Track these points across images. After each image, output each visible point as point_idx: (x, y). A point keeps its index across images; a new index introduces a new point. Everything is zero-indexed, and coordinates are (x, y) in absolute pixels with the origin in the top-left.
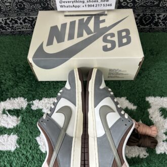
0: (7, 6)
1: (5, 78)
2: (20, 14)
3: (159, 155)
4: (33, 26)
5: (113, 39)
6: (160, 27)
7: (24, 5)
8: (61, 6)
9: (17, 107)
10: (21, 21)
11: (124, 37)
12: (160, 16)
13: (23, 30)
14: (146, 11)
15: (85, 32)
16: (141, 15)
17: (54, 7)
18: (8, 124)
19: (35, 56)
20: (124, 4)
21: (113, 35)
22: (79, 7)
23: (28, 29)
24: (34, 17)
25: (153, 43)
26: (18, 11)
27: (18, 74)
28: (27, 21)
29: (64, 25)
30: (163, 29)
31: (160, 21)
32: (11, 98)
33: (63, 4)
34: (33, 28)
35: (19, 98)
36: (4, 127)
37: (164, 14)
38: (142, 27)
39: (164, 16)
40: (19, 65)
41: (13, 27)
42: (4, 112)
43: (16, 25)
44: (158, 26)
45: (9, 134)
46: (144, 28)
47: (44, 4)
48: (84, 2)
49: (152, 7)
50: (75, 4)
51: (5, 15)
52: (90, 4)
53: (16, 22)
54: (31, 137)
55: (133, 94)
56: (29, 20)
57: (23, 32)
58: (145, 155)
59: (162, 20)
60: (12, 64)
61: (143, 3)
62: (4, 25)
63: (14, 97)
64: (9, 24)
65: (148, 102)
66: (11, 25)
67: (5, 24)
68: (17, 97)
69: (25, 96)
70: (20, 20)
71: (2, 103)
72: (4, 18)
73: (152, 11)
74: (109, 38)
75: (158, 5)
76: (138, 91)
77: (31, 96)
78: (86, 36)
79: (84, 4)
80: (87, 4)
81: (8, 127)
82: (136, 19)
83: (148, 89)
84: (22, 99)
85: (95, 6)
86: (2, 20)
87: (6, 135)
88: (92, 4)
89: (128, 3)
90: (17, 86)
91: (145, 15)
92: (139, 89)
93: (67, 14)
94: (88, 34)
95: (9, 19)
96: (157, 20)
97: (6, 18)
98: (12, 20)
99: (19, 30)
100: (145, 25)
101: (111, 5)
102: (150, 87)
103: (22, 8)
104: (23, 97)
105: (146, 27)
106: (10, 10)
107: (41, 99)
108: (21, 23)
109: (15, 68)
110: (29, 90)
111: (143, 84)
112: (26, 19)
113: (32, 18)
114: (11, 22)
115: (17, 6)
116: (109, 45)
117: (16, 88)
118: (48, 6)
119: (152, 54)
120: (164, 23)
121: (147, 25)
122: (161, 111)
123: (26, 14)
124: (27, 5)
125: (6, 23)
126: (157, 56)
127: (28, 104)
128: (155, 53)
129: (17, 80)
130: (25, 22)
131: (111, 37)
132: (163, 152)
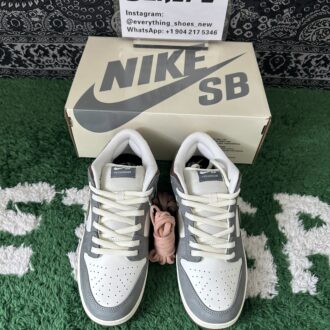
0: (34, 23)
1: (15, 148)
2: (55, 38)
3: (297, 295)
4: (75, 63)
5: (217, 87)
6: (299, 77)
7: (65, 23)
8: (129, 29)
9: (36, 199)
10: (56, 52)
11: (237, 85)
12: (300, 58)
13: (57, 68)
14: (275, 47)
15: (168, 75)
16: (266, 55)
17: (116, 30)
18: (16, 227)
19: (78, 106)
20: (238, 32)
21: (217, 81)
22: (160, 32)
23: (65, 68)
24: (80, 46)
25: (287, 106)
26: (52, 34)
27: (41, 142)
28: (65, 52)
29: (132, 62)
30: (305, 82)
31: (300, 67)
32: (26, 183)
33: (133, 25)
34: (76, 66)
35: (40, 184)
36: (7, 232)
37: (306, 55)
38: (268, 76)
39: (306, 58)
40: (44, 128)
41: (39, 61)
42: (10, 206)
43: (46, 58)
44: (297, 75)
45: (17, 246)
46: (272, 79)
47: (100, 24)
48: (168, 24)
49: (285, 40)
50: (154, 27)
51: (29, 39)
52: (179, 28)
53: (46, 53)
54: (58, 252)
55: (251, 187)
56: (70, 51)
57: (56, 72)
58: (271, 295)
59: (303, 66)
60: (32, 125)
61: (269, 33)
62: (23, 58)
63: (31, 182)
64: (33, 56)
65: (277, 202)
66: (36, 59)
67: (25, 56)
68: (37, 181)
69: (52, 181)
70: (53, 50)
71: (8, 191)
72: (26, 44)
73: (285, 47)
74: (210, 85)
75: (295, 38)
76: (259, 183)
77: (62, 181)
78: (169, 79)
79: (169, 29)
80: (174, 28)
81: (16, 232)
82: (258, 60)
83: (279, 180)
84: (46, 186)
85: (188, 32)
86: (22, 48)
87: (11, 247)
88: (183, 28)
89: (244, 31)
90: (38, 162)
91: (273, 54)
92: (261, 180)
93: (138, 43)
94: (174, 77)
95: (33, 46)
96: (293, 65)
97: (29, 45)
98: (40, 47)
99: (50, 68)
100: (273, 73)
101: (215, 33)
102: (281, 177)
103: (59, 29)
104: (48, 181)
105: (276, 76)
106: (39, 30)
107: (82, 188)
108: (54, 56)
109: (37, 132)
110: (59, 171)
111: (270, 172)
112: (64, 48)
113: (76, 47)
114: (36, 51)
115: (51, 23)
116: (211, 97)
117: (36, 167)
118: (105, 28)
119: (286, 123)
120: (306, 70)
121: (277, 72)
122: (300, 218)
123: (66, 39)
124: (69, 24)
125: (28, 54)
126: (293, 126)
127: (57, 195)
128: (292, 121)
129: (39, 152)
130: (62, 55)
131: (215, 84)
132: (304, 291)
